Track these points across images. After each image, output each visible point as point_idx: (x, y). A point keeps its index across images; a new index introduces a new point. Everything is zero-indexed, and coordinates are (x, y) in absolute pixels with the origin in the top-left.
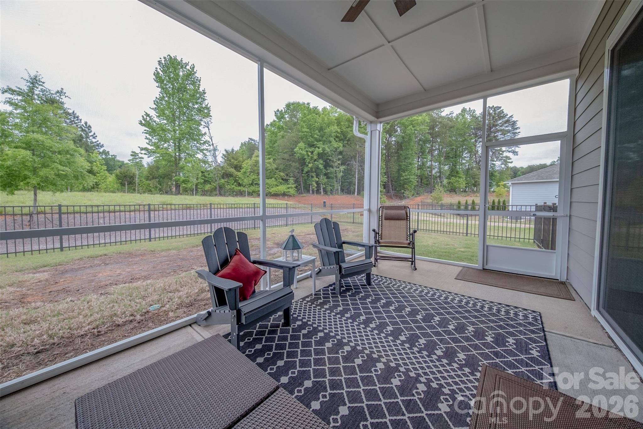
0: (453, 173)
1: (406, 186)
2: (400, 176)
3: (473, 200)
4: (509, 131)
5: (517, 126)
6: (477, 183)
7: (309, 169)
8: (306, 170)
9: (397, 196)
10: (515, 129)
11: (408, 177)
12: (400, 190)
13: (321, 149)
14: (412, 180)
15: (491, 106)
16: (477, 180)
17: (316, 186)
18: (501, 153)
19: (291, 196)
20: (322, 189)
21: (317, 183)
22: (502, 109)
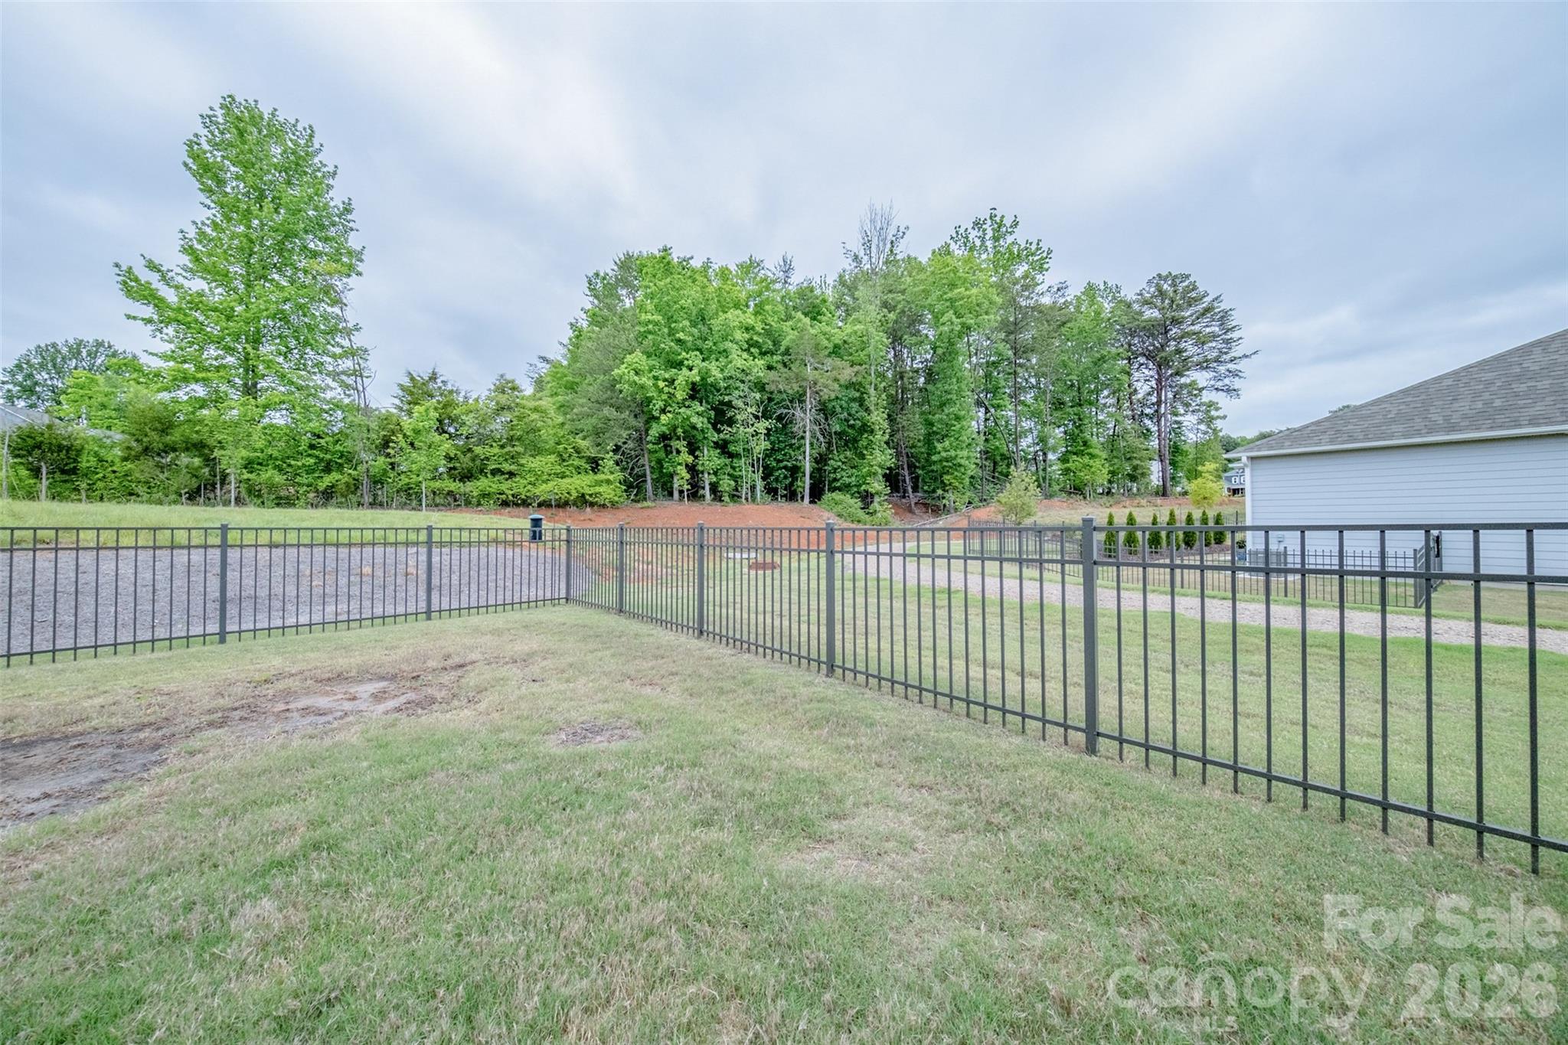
0: (1077, 444)
1: (946, 477)
2: (932, 450)
3: (1130, 514)
4: (1214, 337)
5: (1234, 323)
6: (1140, 471)
7: (664, 429)
8: (655, 431)
9: (926, 505)
10: (1228, 330)
11: (953, 453)
12: (934, 491)
13: (695, 371)
14: (963, 462)
15: (1164, 274)
16: (1138, 462)
17: (688, 476)
18: (1195, 392)
19: (604, 506)
20: (707, 488)
21: (692, 469)
22: (1192, 279)
